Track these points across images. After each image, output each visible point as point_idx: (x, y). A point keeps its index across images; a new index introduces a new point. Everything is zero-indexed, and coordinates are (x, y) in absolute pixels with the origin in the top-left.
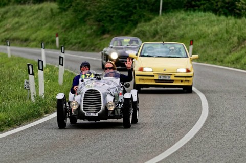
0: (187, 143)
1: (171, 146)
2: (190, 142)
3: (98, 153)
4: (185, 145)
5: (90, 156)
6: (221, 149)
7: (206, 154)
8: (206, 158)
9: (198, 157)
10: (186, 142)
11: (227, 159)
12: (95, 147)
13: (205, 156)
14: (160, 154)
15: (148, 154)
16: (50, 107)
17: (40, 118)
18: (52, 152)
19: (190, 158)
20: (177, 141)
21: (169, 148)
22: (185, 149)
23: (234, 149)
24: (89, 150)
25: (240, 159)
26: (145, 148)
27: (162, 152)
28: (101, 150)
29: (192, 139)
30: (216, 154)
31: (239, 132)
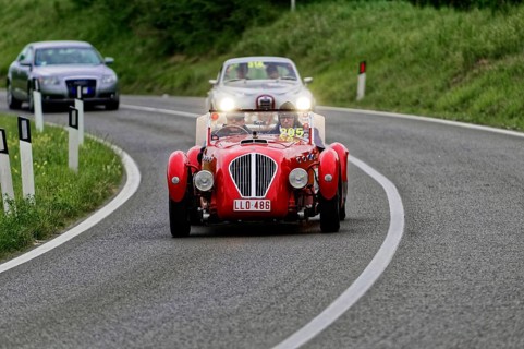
0: (358, 303)
1: (320, 311)
2: (364, 300)
3: (151, 333)
4: (352, 308)
5: (131, 343)
6: (437, 314)
7: (403, 329)
8: (402, 341)
9: (384, 337)
10: (353, 301)
11: (452, 340)
12: (145, 319)
13: (400, 335)
14: (295, 331)
15: (267, 333)
16: (47, 225)
17: (23, 252)
18: (44, 334)
19: (365, 341)
20: (334, 299)
21: (315, 316)
22: (353, 317)
23: (468, 315)
24: (130, 326)
25: (483, 340)
26: (261, 317)
27: (299, 326)
28: (159, 326)
29: (369, 292)
30: (426, 329)
31: (476, 271)
